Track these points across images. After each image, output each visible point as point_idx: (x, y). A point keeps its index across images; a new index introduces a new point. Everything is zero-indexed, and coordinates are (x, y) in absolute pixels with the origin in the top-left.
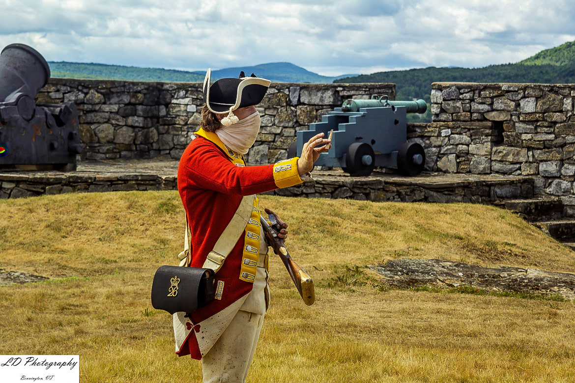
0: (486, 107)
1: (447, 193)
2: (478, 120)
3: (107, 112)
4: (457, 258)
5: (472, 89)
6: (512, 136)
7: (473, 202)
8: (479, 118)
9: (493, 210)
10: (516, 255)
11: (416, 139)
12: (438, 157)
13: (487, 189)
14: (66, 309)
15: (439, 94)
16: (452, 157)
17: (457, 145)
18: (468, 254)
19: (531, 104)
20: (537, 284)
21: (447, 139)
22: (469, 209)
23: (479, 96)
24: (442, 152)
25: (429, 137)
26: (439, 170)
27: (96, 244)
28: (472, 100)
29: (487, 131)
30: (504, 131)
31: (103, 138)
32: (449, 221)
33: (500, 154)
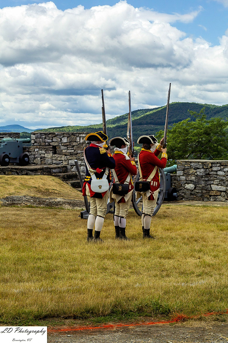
1: (35, 171)
4: (32, 195)
5: (45, 134)
6: (59, 151)
7: (44, 175)
8: (48, 145)
9: (51, 177)
10: (56, 193)
11: (26, 152)
12: (34, 159)
13: (49, 170)
15: (34, 136)
16: (39, 159)
17: (41, 154)
18: (38, 193)
19: (66, 139)
20: (58, 204)
21: (37, 152)
22: (41, 178)
23: (48, 137)
24: (35, 157)
25: (31, 152)
26: (34, 163)
28: (45, 138)
29: (51, 149)
30: (57, 149)
32: (33, 182)
33: (56, 157)
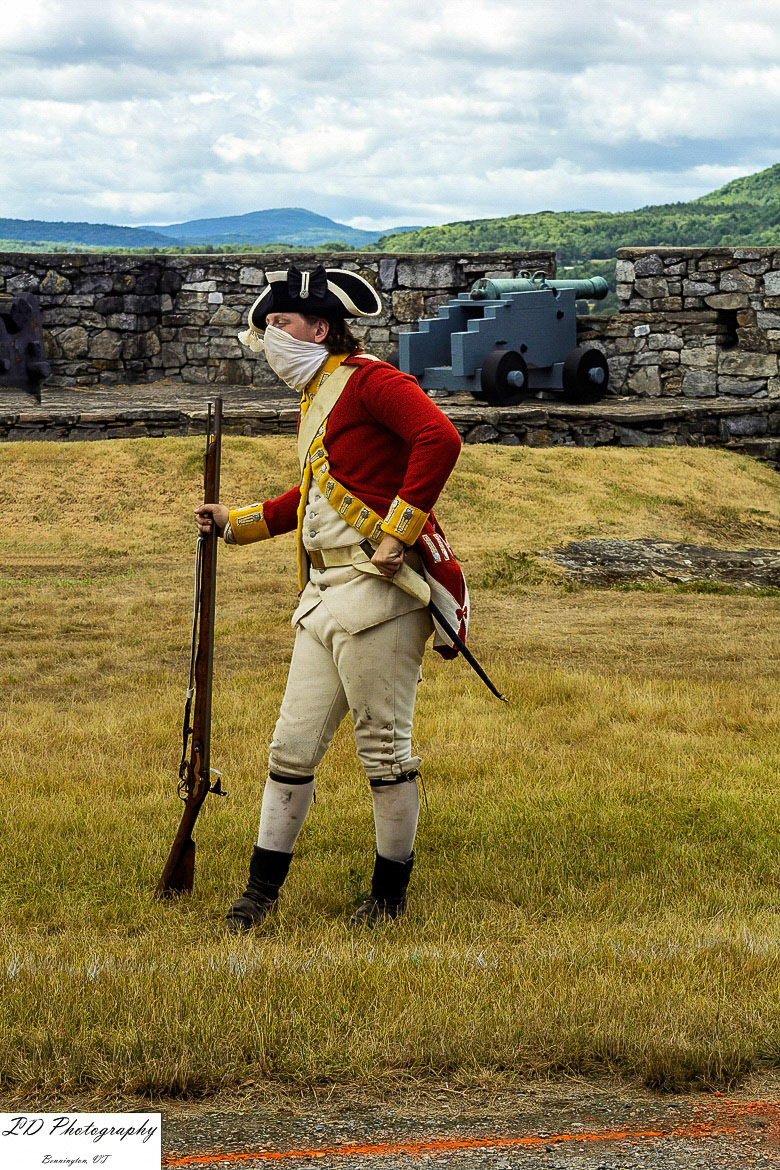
0: (708, 288)
1: (651, 429)
2: (694, 309)
3: (77, 307)
5: (683, 257)
6: (751, 333)
7: (693, 444)
8: (697, 306)
9: (726, 456)
10: (770, 529)
11: (592, 342)
12: (630, 370)
13: (714, 422)
14: (73, 631)
15: (630, 266)
16: (652, 370)
17: (661, 350)
18: (693, 528)
21: (643, 341)
22: (688, 457)
23: (697, 269)
24: (636, 363)
25: (613, 339)
26: (630, 392)
27: (91, 526)
28: (684, 276)
30: (738, 325)
31: (72, 351)
32: (659, 477)
33: (733, 364)
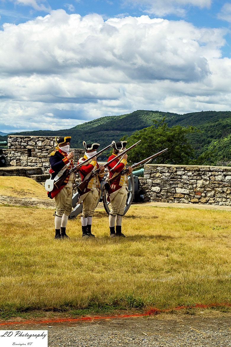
0: (26, 144)
1: (11, 173)
5: (21, 138)
6: (34, 153)
7: (20, 176)
8: (24, 148)
9: (26, 178)
10: (31, 193)
11: (3, 155)
12: (10, 161)
13: (25, 171)
15: (10, 139)
16: (15, 161)
17: (16, 157)
18: (14, 193)
19: (40, 143)
20: (33, 203)
21: (13, 154)
22: (18, 178)
23: (24, 140)
25: (7, 154)
26: (10, 165)
29: (26, 152)
32: (9, 182)
33: (31, 160)
